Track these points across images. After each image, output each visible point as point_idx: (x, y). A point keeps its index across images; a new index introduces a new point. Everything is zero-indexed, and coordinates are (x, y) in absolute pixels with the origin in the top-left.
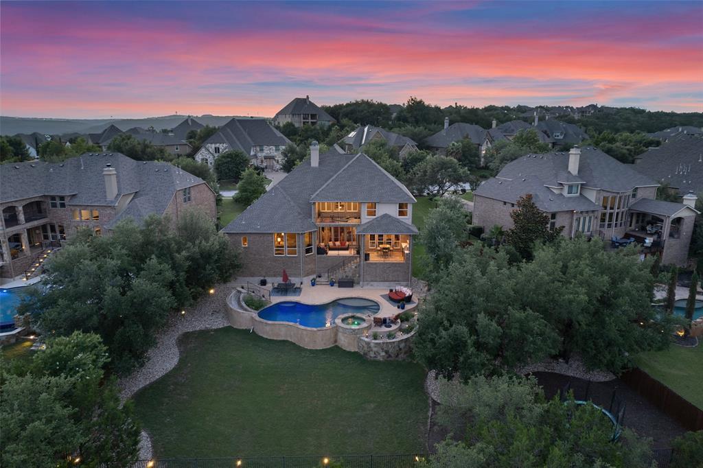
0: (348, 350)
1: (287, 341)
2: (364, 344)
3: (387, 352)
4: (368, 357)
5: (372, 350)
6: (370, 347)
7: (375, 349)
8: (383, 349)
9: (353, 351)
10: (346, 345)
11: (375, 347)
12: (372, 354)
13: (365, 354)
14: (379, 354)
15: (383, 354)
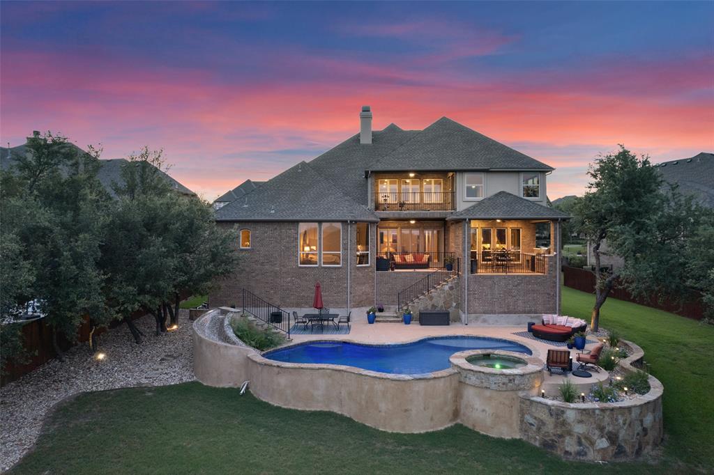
0: (494, 434)
1: (330, 414)
2: (544, 416)
3: (612, 438)
4: (559, 453)
5: (570, 433)
6: (564, 423)
7: (579, 429)
8: (602, 429)
9: (508, 438)
10: (489, 421)
11: (581, 422)
12: (570, 445)
13: (549, 445)
14: (592, 444)
15: (603, 443)
